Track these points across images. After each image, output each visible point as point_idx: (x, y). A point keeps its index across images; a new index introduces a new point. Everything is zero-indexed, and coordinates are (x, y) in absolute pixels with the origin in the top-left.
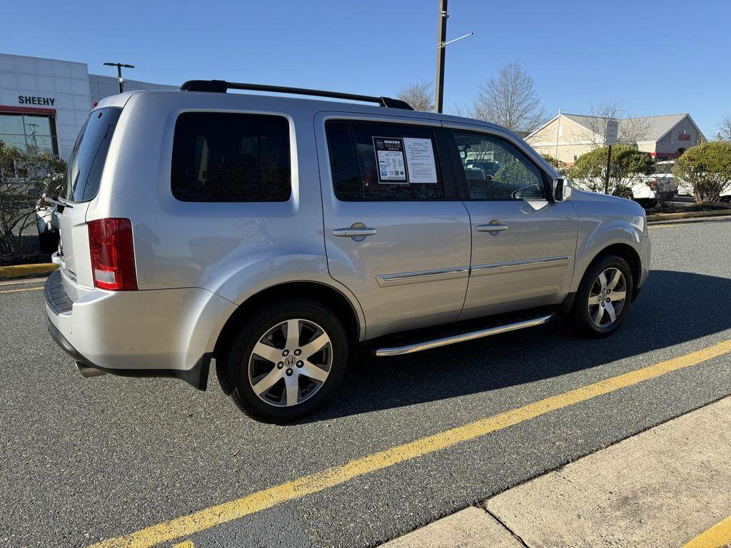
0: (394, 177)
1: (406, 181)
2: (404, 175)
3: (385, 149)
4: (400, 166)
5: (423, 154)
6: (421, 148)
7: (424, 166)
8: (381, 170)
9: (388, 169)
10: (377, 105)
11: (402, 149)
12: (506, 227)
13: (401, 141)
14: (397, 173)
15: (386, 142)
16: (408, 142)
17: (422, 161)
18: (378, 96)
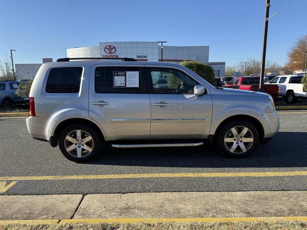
0: (120, 85)
1: (125, 86)
2: (124, 84)
3: (118, 75)
4: (123, 81)
5: (134, 77)
6: (134, 75)
7: (134, 81)
8: (115, 83)
9: (118, 83)
10: (121, 60)
11: (125, 75)
12: (169, 105)
13: (125, 73)
14: (121, 84)
15: (119, 73)
16: (128, 73)
17: (133, 80)
18: (123, 57)
